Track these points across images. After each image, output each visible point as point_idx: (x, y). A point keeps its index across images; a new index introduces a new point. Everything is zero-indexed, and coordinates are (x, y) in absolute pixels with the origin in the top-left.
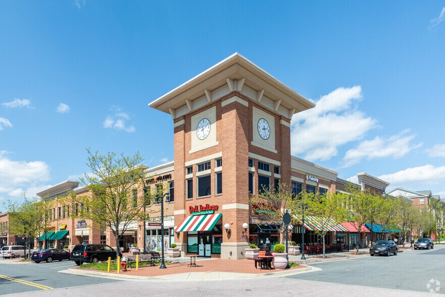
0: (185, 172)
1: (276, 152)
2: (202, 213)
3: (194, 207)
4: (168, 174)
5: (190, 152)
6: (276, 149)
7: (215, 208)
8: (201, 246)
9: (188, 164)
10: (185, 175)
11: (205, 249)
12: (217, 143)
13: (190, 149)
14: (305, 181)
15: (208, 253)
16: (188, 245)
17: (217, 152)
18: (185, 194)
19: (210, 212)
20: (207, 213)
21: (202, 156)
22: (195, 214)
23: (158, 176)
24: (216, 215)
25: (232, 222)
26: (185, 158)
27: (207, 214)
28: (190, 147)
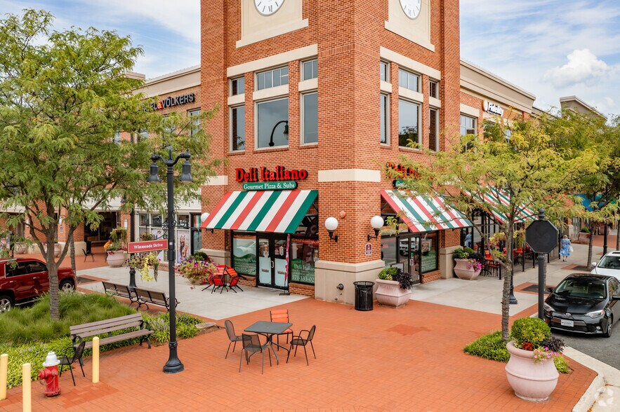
0: (226, 91)
1: (432, 48)
2: (267, 185)
3: (247, 171)
4: (188, 93)
5: (239, 44)
6: (432, 42)
7: (300, 177)
8: (265, 262)
9: (233, 71)
10: (226, 96)
11: (273, 270)
12: (305, 23)
13: (239, 38)
14: (481, 114)
15: (281, 280)
16: (232, 257)
17: (304, 44)
18: (226, 140)
19: (286, 185)
20: (279, 187)
21: (268, 53)
22: (251, 188)
23: (165, 98)
24: (304, 194)
25: (343, 213)
26: (225, 58)
27: (281, 190)
28: (239, 31)
